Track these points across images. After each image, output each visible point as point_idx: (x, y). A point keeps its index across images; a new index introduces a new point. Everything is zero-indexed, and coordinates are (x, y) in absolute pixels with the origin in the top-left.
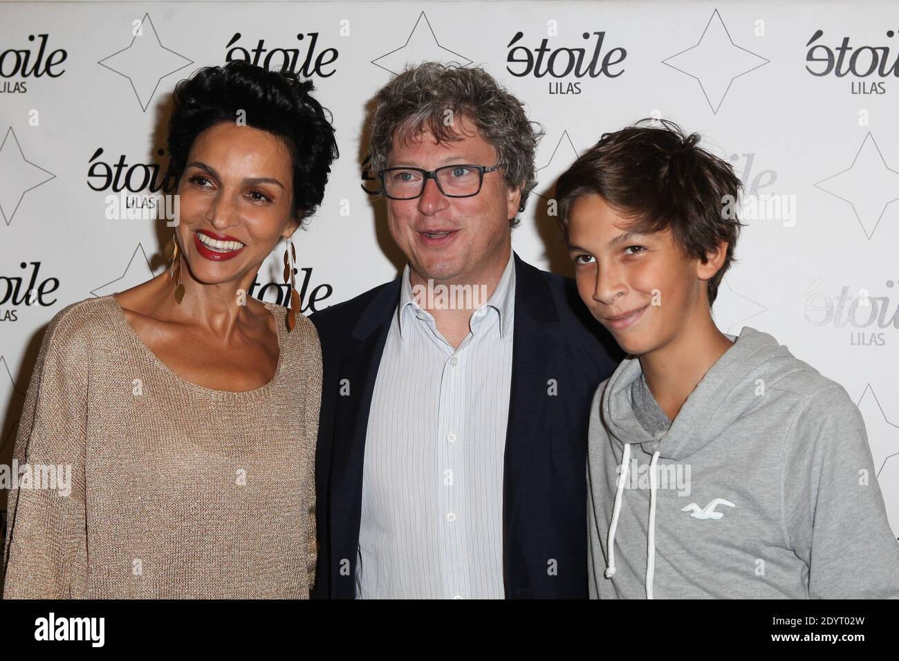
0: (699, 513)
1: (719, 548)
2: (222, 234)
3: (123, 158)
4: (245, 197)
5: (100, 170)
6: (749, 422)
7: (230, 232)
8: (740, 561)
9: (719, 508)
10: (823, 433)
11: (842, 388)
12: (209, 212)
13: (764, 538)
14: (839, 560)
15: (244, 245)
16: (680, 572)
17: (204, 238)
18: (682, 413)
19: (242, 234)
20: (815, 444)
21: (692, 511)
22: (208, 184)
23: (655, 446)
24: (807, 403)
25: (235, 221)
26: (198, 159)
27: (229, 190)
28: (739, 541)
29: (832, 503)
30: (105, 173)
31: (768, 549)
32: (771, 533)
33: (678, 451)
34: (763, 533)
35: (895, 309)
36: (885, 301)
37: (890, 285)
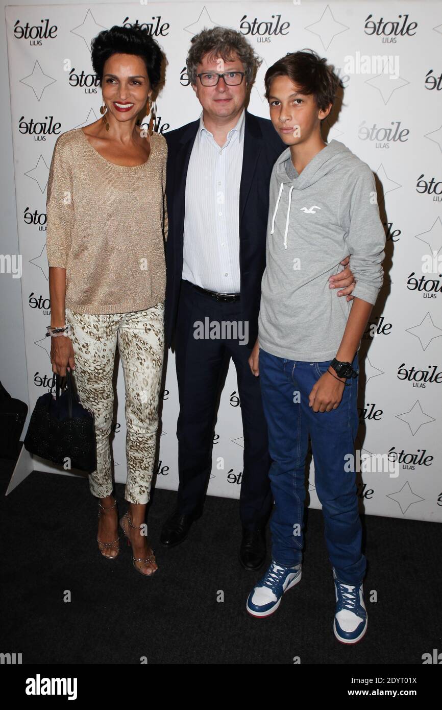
0: (306, 211)
1: (313, 224)
2: (124, 102)
3: (83, 72)
4: (130, 84)
5: (74, 77)
6: (329, 176)
7: (128, 100)
8: (320, 230)
9: (314, 210)
10: (358, 182)
11: (367, 165)
12: (117, 94)
13: (331, 222)
14: (360, 232)
15: (134, 104)
16: (297, 233)
17: (117, 105)
18: (303, 171)
19: (132, 100)
20: (354, 187)
21: (304, 210)
22: (114, 82)
23: (292, 184)
24: (353, 170)
25: (129, 95)
26: (108, 73)
27: (123, 83)
28: (322, 222)
29: (360, 210)
30: (76, 79)
31: (332, 225)
32: (333, 220)
33: (301, 186)
34: (330, 220)
35: (394, 133)
36: (390, 130)
37: (393, 123)
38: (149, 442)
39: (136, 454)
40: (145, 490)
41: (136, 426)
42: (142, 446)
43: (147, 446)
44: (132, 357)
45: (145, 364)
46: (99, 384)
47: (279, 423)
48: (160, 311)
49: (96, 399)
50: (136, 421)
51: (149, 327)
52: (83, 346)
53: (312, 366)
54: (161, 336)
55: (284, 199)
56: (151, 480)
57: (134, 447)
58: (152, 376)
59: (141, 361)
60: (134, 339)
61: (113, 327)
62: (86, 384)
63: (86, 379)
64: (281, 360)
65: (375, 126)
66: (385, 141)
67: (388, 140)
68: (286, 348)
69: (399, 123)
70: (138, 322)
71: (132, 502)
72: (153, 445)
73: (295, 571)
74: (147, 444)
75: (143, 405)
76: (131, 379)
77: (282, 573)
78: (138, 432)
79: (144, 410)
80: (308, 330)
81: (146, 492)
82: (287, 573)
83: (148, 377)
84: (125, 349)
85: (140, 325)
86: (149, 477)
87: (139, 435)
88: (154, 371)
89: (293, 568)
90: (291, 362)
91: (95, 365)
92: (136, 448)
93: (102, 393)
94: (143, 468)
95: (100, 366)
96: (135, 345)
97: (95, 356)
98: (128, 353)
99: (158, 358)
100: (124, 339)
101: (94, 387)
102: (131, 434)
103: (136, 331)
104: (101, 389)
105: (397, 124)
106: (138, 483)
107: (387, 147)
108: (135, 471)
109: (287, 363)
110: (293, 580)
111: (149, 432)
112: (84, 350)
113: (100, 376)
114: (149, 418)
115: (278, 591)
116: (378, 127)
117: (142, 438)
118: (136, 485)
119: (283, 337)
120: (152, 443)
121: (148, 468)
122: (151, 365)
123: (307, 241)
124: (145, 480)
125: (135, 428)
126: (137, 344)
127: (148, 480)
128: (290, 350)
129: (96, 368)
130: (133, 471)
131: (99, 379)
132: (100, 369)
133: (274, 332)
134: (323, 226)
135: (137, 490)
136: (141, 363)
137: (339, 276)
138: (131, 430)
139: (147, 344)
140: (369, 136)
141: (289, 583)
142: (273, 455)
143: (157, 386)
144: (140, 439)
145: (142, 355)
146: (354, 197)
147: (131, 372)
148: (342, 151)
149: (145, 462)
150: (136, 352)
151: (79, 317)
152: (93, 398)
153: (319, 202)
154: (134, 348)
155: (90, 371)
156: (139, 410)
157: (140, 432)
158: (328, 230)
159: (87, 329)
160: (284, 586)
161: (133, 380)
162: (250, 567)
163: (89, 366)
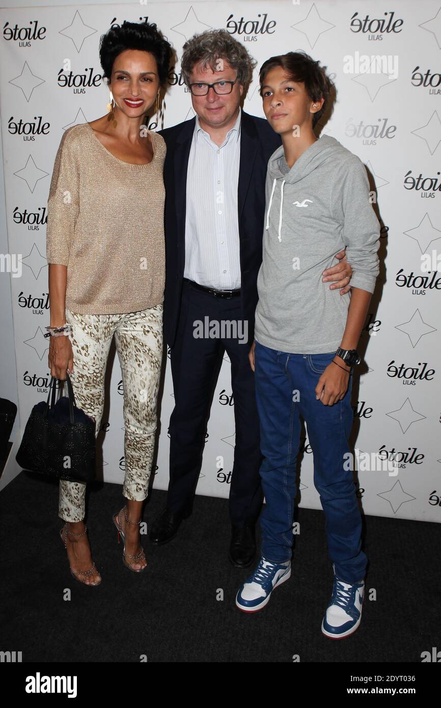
0: (299, 205)
1: (306, 218)
2: (135, 98)
4: (141, 81)
6: (320, 170)
7: (139, 97)
8: (313, 223)
9: (306, 203)
12: (129, 90)
13: (323, 214)
14: (355, 223)
15: (144, 100)
16: (290, 228)
17: (128, 101)
18: (295, 165)
19: (143, 96)
20: (345, 179)
21: (296, 204)
22: (125, 79)
23: (284, 178)
24: (343, 163)
26: (119, 70)
27: (135, 80)
28: (314, 215)
29: (353, 201)
31: (324, 218)
32: (326, 213)
33: (292, 180)
34: (323, 213)
35: (381, 130)
36: (377, 127)
37: (380, 120)
38: (147, 442)
39: (133, 453)
40: (141, 487)
41: (134, 426)
42: (139, 445)
43: (144, 446)
44: (130, 359)
45: (143, 366)
46: (96, 388)
47: (272, 418)
48: (158, 313)
49: (92, 405)
50: (133, 421)
51: (147, 329)
52: (83, 348)
53: (305, 359)
54: (160, 338)
55: (277, 194)
56: (148, 478)
57: (131, 446)
58: (149, 378)
59: (138, 363)
60: (133, 341)
61: (112, 329)
62: (83, 390)
63: (83, 383)
64: (275, 352)
65: (362, 123)
66: (372, 138)
67: (375, 137)
68: (280, 340)
69: (386, 120)
70: (136, 324)
71: (129, 498)
72: (150, 445)
73: (284, 568)
74: (144, 444)
75: (139, 406)
76: (129, 380)
77: (272, 569)
78: (135, 432)
79: (141, 412)
80: (301, 323)
81: (143, 490)
82: (276, 569)
83: (146, 379)
84: (123, 350)
85: (138, 328)
86: (146, 476)
87: (137, 435)
88: (152, 373)
89: (282, 564)
90: (284, 355)
91: (94, 368)
92: (133, 447)
93: (98, 399)
94: (140, 467)
95: (98, 369)
96: (134, 347)
97: (94, 359)
98: (126, 355)
99: (157, 360)
100: (122, 341)
101: (91, 392)
102: (129, 434)
103: (134, 333)
104: (98, 394)
105: (384, 121)
106: (134, 480)
107: (374, 143)
108: (132, 469)
109: (281, 355)
110: (282, 577)
111: (146, 432)
112: (83, 352)
113: (98, 380)
114: (146, 420)
115: (267, 587)
116: (365, 124)
117: (139, 438)
118: (133, 482)
119: (278, 330)
120: (149, 443)
121: (145, 466)
122: (149, 367)
123: (300, 236)
124: (142, 478)
125: (133, 428)
126: (135, 346)
127: (145, 478)
128: (285, 343)
129: (95, 372)
130: (130, 469)
131: (97, 383)
132: (98, 373)
133: (269, 325)
134: (315, 218)
135: (134, 487)
136: (139, 365)
137: (333, 270)
138: (129, 430)
139: (146, 346)
140: (356, 132)
141: (278, 579)
142: (264, 452)
143: (155, 388)
144: (138, 439)
145: (141, 357)
146: (346, 189)
147: (129, 373)
148: (332, 145)
149: (142, 461)
150: (134, 353)
151: (80, 318)
152: (89, 404)
153: (311, 195)
154: (132, 349)
155: (88, 375)
156: (136, 411)
157: (138, 432)
158: (322, 223)
159: (88, 330)
160: (273, 581)
161: (130, 381)
162: (240, 565)
163: (89, 370)
